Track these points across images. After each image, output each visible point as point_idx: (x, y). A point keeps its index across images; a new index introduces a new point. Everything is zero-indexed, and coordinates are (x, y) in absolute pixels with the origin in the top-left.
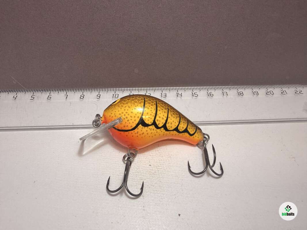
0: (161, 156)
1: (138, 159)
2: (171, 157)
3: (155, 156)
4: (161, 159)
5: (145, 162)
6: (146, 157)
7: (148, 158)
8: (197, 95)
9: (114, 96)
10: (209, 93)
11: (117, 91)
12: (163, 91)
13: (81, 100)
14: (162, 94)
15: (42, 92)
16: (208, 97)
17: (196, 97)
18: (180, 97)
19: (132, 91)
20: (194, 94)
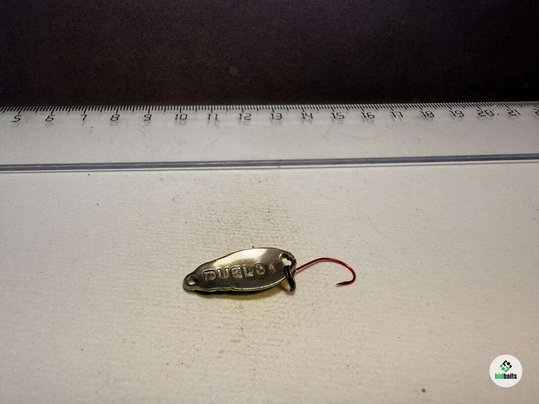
0: (276, 229)
1: (227, 236)
2: (298, 231)
3: (264, 229)
4: (276, 236)
5: (242, 241)
6: (245, 232)
7: (246, 233)
8: (342, 117)
9: (179, 117)
10: (366, 115)
11: (184, 109)
12: (274, 110)
13: (114, 123)
14: (273, 115)
15: (36, 110)
16: (364, 121)
17: (341, 122)
18: (310, 121)
19: (213, 110)
20: (335, 115)
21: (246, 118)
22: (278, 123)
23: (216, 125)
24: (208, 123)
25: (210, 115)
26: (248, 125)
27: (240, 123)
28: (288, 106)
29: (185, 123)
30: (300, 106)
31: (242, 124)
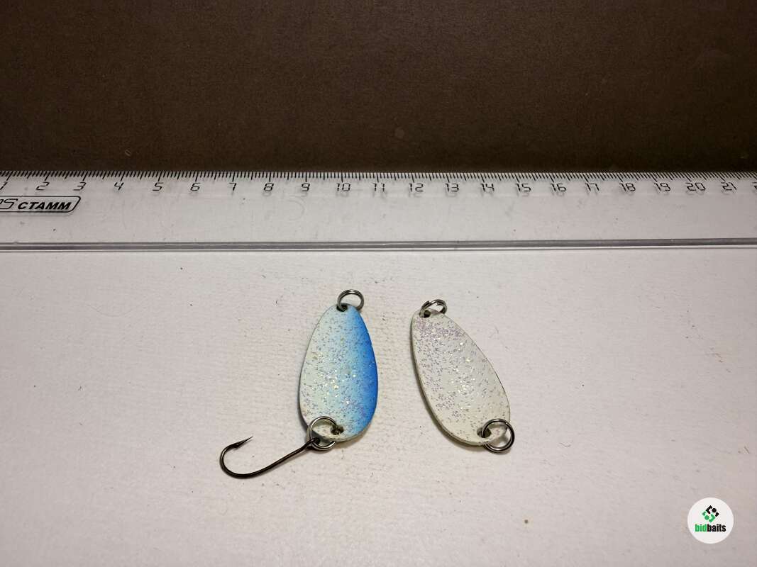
8: (528, 189)
9: (341, 187)
10: (556, 186)
11: (345, 177)
12: (449, 178)
13: (267, 194)
14: (448, 185)
15: (177, 175)
16: (553, 194)
17: (526, 194)
18: (490, 193)
19: (379, 178)
20: (521, 186)
21: (418, 189)
22: (453, 195)
23: (382, 198)
24: (374, 195)
25: (376, 185)
26: (418, 197)
27: (409, 195)
28: (465, 174)
29: (347, 195)
30: (479, 174)
31: (412, 196)
